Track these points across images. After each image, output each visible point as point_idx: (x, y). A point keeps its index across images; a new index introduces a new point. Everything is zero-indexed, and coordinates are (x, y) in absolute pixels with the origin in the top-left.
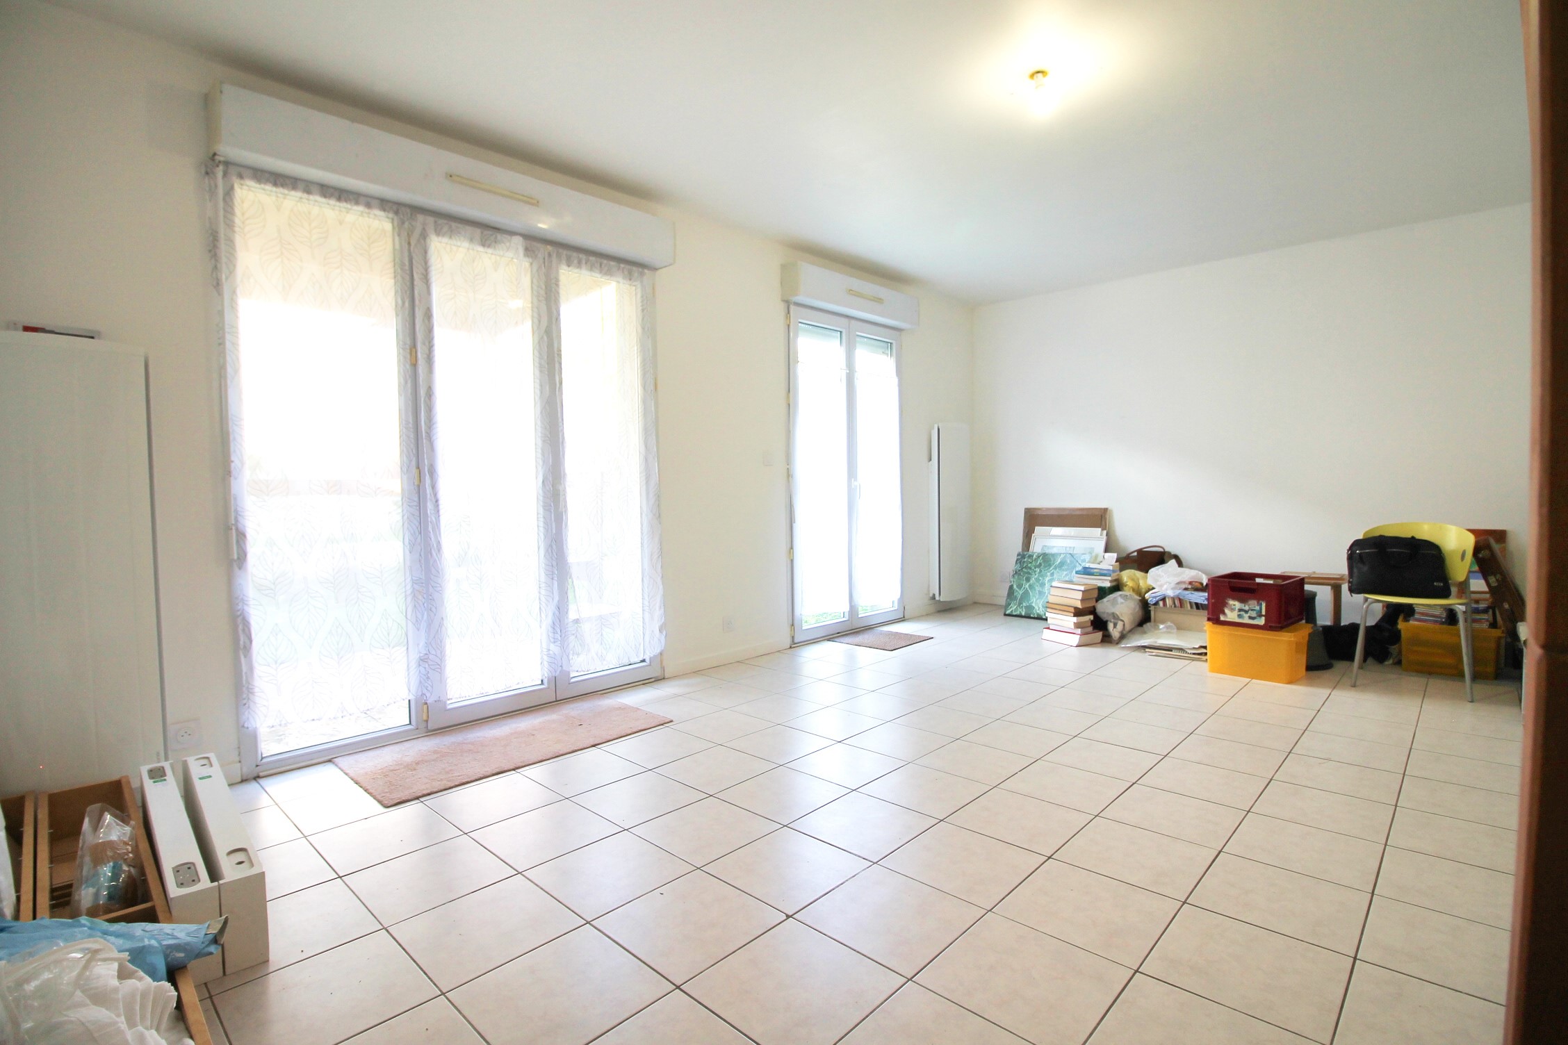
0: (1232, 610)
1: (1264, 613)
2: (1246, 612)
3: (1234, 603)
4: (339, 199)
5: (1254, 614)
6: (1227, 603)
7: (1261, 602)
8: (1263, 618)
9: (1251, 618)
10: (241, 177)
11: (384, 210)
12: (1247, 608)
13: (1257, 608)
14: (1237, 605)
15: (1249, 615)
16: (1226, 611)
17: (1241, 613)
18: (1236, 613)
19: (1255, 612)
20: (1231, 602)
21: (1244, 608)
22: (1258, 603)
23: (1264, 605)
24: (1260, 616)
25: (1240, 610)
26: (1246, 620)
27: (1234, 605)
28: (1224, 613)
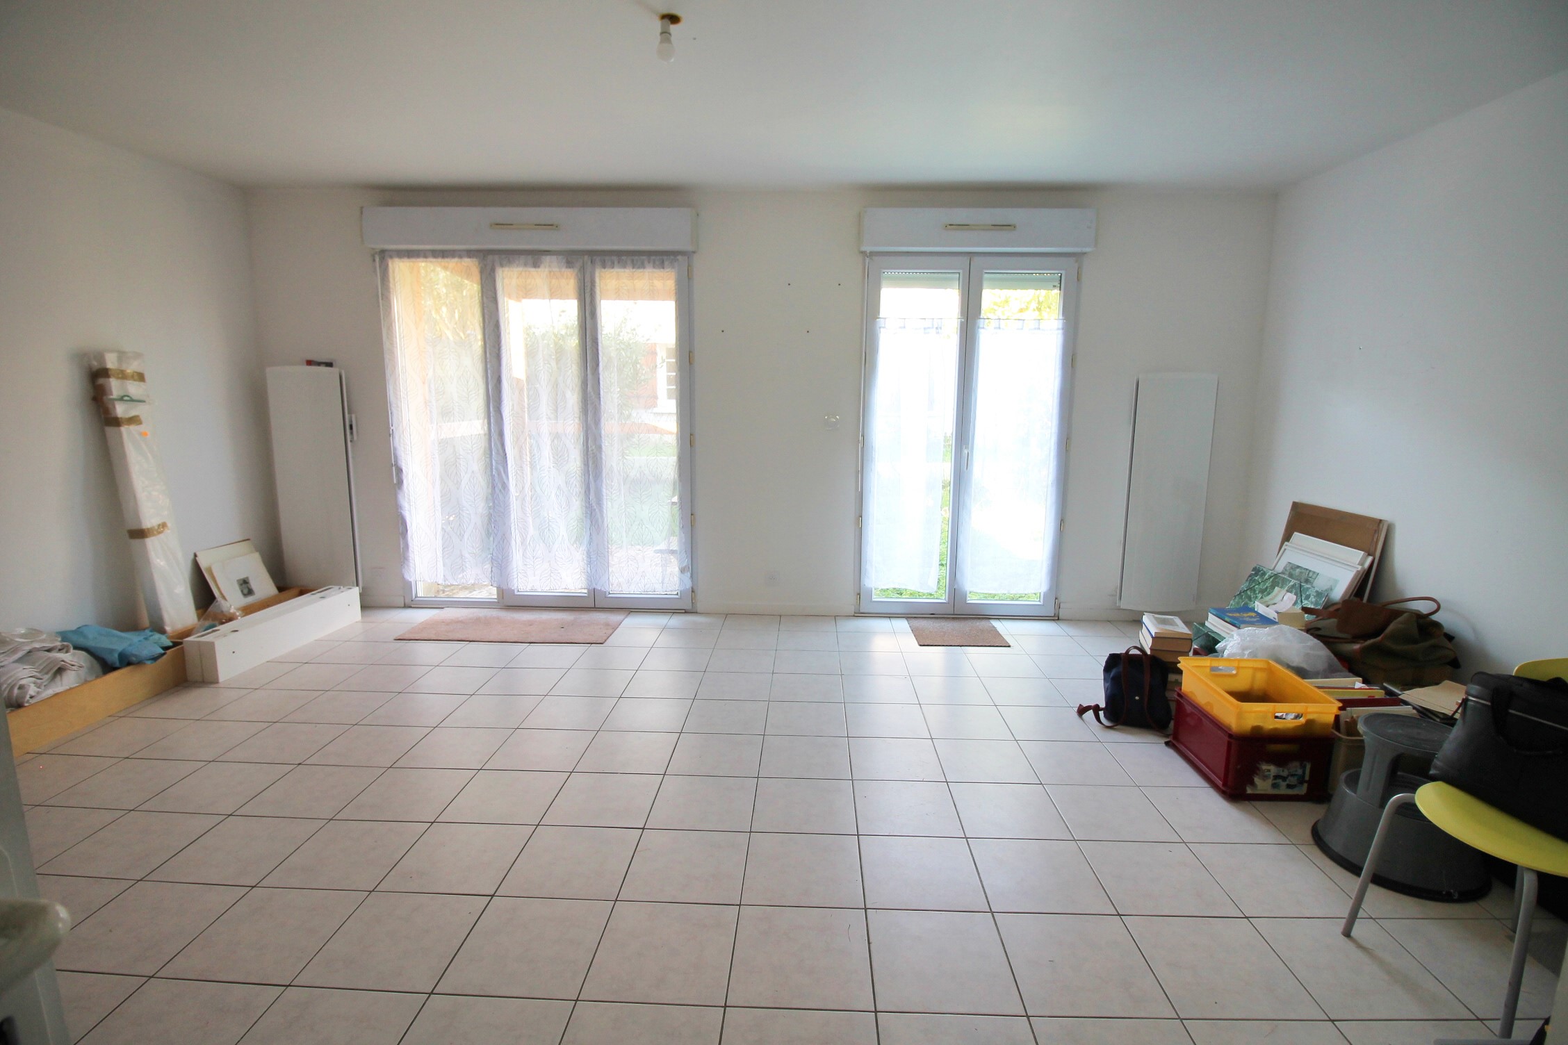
0: (1265, 778)
1: (1307, 778)
2: (1284, 779)
3: (1269, 768)
4: (443, 257)
5: (1293, 780)
6: (1258, 769)
7: (1305, 763)
8: (1305, 785)
9: (1289, 786)
10: (391, 257)
11: (470, 257)
12: (1285, 773)
13: (1300, 772)
14: (1273, 769)
15: (1287, 782)
16: (1257, 780)
17: (1278, 781)
18: (1270, 781)
19: (1296, 778)
20: (1264, 767)
21: (1282, 774)
22: (1301, 765)
23: (1308, 767)
24: (1301, 781)
25: (1276, 777)
26: (1283, 791)
27: (1269, 771)
28: (1252, 783)
